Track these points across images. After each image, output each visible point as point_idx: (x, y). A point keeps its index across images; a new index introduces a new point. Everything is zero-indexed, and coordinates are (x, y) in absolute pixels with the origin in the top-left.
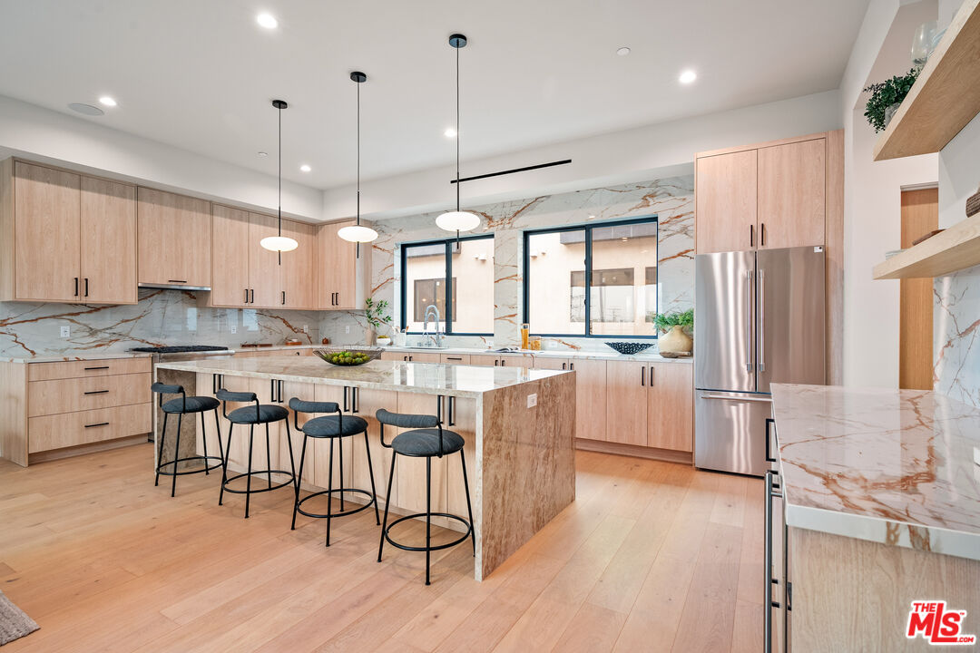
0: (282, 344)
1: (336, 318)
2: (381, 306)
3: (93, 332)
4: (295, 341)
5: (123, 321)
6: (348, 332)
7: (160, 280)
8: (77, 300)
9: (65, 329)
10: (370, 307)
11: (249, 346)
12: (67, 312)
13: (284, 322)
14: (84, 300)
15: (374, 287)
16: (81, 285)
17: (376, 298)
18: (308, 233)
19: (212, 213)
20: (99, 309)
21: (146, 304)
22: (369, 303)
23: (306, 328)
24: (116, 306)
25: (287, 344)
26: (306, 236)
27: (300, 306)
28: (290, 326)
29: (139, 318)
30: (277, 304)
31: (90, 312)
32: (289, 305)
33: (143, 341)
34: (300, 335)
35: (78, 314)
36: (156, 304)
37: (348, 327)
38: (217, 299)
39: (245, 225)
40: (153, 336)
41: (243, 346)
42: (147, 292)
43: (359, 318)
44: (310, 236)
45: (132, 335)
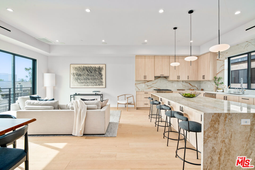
0: (189, 90)
1: (206, 83)
2: (219, 79)
3: (148, 86)
4: (192, 89)
5: (153, 84)
6: (209, 87)
7: (159, 75)
8: (144, 80)
9: (143, 85)
10: (216, 79)
11: (179, 90)
12: (144, 82)
13: (190, 84)
14: (146, 80)
15: (217, 73)
16: (145, 77)
17: (218, 76)
19: (169, 59)
20: (149, 81)
21: (157, 80)
22: (215, 78)
23: (196, 86)
24: (152, 81)
25: (190, 90)
27: (193, 79)
29: (156, 83)
30: (186, 79)
31: (147, 82)
32: (190, 79)
33: (156, 88)
34: (194, 87)
35: (145, 82)
36: (159, 80)
37: (209, 86)
38: (171, 78)
39: (178, 60)
41: (178, 90)
42: (157, 78)
43: (212, 83)
45: (154, 87)
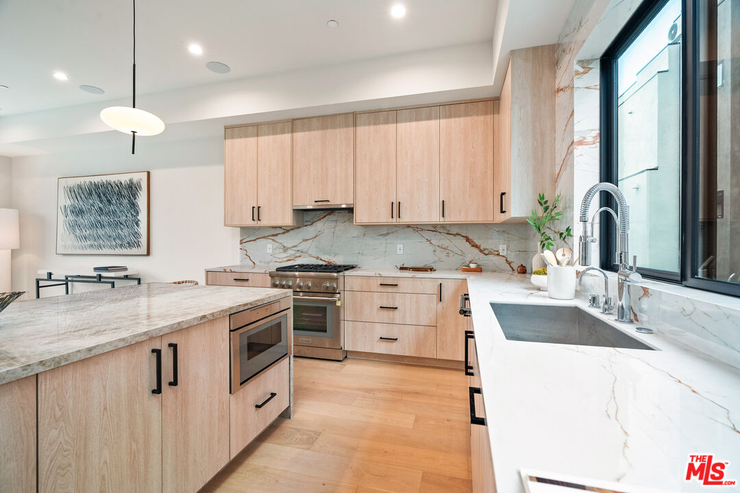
3: (285, 249)
4: (473, 266)
5: (304, 241)
7: (309, 202)
9: (270, 246)
12: (272, 233)
13: (468, 240)
14: (259, 224)
15: (557, 170)
16: (256, 212)
18: (486, 113)
19: (355, 125)
20: (288, 231)
21: (319, 225)
23: (502, 249)
25: (462, 270)
26: (481, 118)
28: (476, 246)
29: (315, 237)
30: (436, 218)
31: (284, 233)
32: (454, 217)
33: (318, 258)
34: (493, 258)
35: (277, 235)
38: (361, 216)
39: (392, 127)
40: (325, 254)
41: (402, 268)
44: (489, 117)
45: (310, 252)
